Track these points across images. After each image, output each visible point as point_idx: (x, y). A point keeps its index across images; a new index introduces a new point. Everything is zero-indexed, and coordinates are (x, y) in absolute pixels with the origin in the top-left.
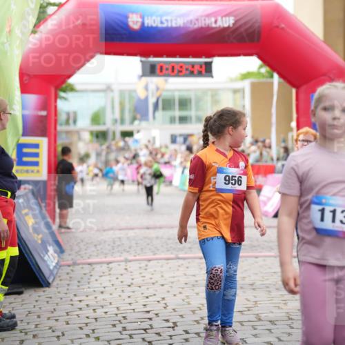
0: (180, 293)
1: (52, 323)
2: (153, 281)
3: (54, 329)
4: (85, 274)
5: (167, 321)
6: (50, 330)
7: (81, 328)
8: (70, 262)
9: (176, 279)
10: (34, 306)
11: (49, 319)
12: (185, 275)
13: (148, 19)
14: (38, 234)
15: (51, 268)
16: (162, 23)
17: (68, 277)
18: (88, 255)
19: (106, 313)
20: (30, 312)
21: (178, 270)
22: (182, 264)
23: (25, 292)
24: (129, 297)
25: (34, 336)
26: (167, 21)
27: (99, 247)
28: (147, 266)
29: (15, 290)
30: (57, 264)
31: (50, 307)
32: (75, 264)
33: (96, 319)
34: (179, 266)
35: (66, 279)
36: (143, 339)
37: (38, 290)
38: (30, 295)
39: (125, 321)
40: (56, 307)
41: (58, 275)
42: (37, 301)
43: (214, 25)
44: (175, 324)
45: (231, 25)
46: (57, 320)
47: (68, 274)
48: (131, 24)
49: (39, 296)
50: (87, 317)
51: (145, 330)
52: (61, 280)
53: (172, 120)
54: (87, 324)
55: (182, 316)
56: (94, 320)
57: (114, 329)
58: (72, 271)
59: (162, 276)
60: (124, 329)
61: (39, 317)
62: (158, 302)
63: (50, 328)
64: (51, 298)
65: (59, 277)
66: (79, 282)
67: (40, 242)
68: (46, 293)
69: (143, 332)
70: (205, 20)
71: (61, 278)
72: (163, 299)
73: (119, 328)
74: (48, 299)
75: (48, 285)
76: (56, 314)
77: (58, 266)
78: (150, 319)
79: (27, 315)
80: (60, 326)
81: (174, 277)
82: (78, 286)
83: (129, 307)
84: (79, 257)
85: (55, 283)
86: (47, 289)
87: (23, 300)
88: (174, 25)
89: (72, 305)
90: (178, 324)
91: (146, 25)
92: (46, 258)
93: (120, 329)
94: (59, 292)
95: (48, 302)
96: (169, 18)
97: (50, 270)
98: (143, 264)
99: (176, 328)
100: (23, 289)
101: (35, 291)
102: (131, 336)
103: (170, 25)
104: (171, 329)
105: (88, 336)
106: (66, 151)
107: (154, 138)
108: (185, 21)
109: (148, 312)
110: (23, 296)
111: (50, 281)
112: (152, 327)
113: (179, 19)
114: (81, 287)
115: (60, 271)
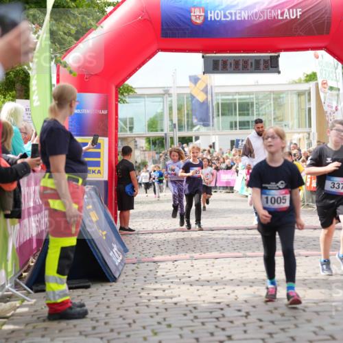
0: (251, 286)
1: (122, 312)
2: (221, 276)
3: (124, 317)
4: (151, 271)
5: (239, 311)
6: (121, 319)
7: (152, 317)
8: (135, 261)
9: (245, 275)
10: (103, 299)
11: (118, 309)
12: (254, 271)
13: (211, 13)
14: (103, 231)
15: (117, 264)
16: (225, 16)
17: (133, 273)
18: (152, 254)
19: (176, 304)
20: (98, 304)
21: (246, 267)
22: (251, 262)
23: (92, 286)
24: (198, 290)
25: (106, 323)
26: (231, 14)
27: (162, 247)
28: (213, 263)
29: (82, 284)
30: (122, 260)
31: (119, 299)
32: (140, 262)
33: (166, 309)
34: (247, 263)
35: (132, 275)
36: (217, 327)
37: (104, 284)
38: (97, 289)
39: (196, 311)
40: (124, 299)
41: (124, 271)
42: (104, 294)
43: (280, 18)
44: (248, 314)
45: (298, 17)
46: (127, 310)
47: (133, 270)
48: (193, 18)
49: (107, 290)
50: (157, 308)
51: (217, 318)
52: (127, 276)
53: (233, 126)
54: (157, 314)
55: (254, 307)
56: (164, 311)
57: (185, 318)
58: (137, 267)
59: (231, 272)
60: (196, 317)
61: (108, 307)
62: (229, 294)
63: (121, 316)
64: (118, 291)
65: (125, 273)
66: (145, 277)
67: (104, 238)
68: (113, 287)
69: (215, 320)
70: (270, 12)
71: (127, 274)
72: (233, 291)
73: (191, 316)
74: (116, 293)
75: (115, 280)
76: (124, 305)
77: (123, 263)
78: (222, 309)
79: (96, 306)
80: (131, 315)
81: (243, 273)
82: (145, 281)
83: (199, 299)
84: (143, 256)
85: (121, 279)
86: (114, 283)
87: (90, 294)
88: (238, 19)
89: (141, 297)
90: (251, 313)
91: (209, 19)
92: (111, 254)
93: (192, 318)
94: (126, 287)
95: (116, 295)
96: (233, 11)
97: (116, 265)
98: (210, 261)
99: (249, 317)
100: (90, 283)
101: (102, 286)
102: (203, 324)
103: (234, 19)
104: (244, 318)
105: (159, 323)
106: (127, 151)
107: (214, 143)
108: (250, 15)
109: (219, 303)
110: (89, 290)
111: (117, 276)
112: (224, 316)
113: (243, 13)
114: (148, 282)
115: (125, 268)
